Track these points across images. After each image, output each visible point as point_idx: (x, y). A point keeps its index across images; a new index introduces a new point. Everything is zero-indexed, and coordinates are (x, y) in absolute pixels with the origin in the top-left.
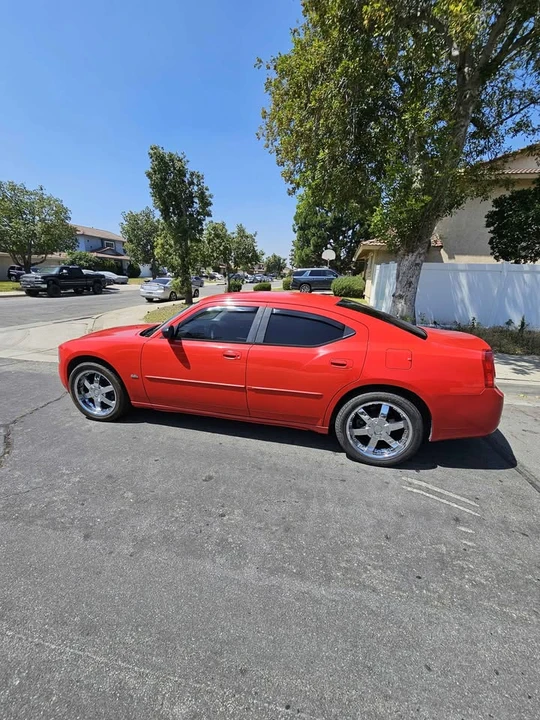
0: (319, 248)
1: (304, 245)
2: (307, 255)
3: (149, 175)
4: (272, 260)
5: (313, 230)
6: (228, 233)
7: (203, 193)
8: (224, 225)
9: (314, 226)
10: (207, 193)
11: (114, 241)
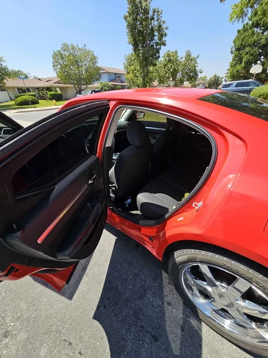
0: (249, 64)
1: (237, 63)
2: (237, 71)
3: (125, 18)
4: (213, 79)
5: (247, 49)
6: (179, 58)
7: (160, 26)
8: (176, 53)
9: (249, 45)
10: (164, 26)
11: (121, 74)
